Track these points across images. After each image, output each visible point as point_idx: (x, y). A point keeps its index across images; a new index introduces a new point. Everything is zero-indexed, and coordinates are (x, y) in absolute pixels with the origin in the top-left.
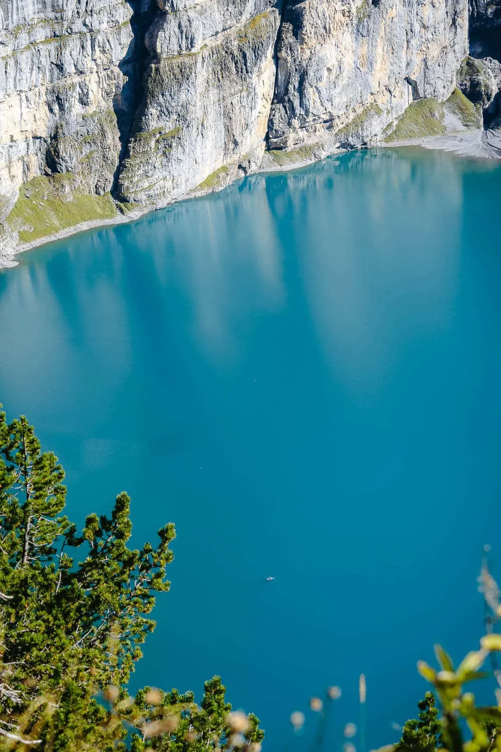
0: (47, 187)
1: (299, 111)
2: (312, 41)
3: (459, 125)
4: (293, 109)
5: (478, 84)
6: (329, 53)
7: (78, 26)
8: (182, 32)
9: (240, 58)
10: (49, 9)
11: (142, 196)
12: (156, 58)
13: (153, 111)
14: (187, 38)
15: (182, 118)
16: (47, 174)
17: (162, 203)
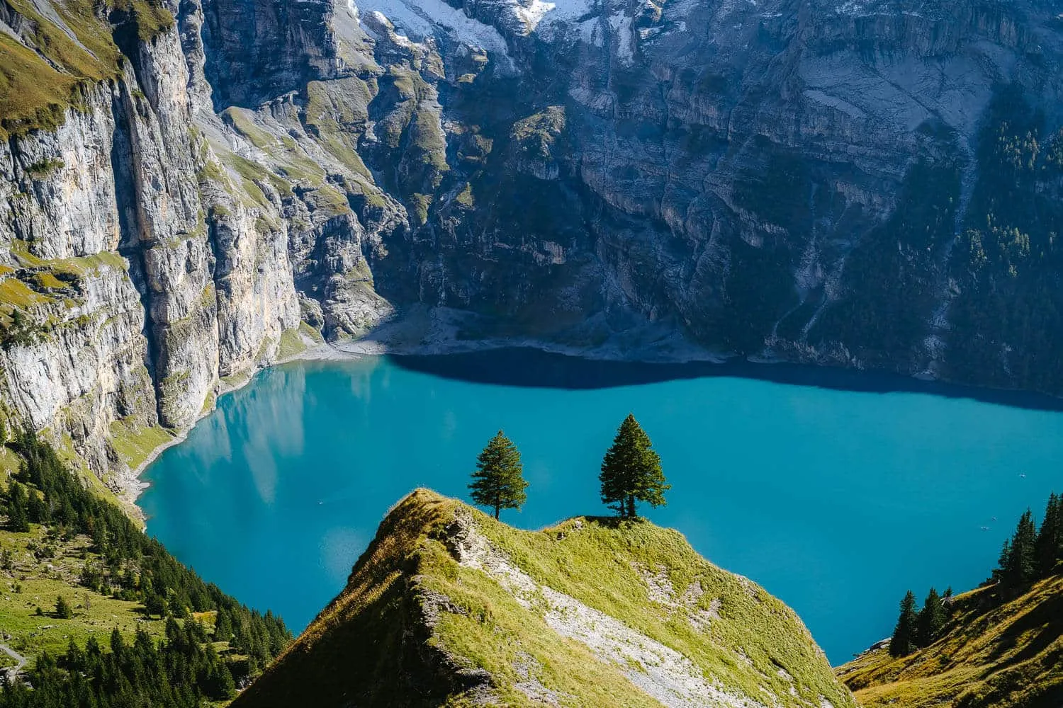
0: (123, 429)
1: (235, 348)
2: (236, 301)
3: (313, 343)
4: (231, 347)
5: (313, 315)
6: (244, 306)
7: (121, 310)
8: (179, 304)
9: (205, 317)
10: (102, 299)
11: (181, 421)
12: (165, 324)
13: (173, 361)
14: (183, 308)
15: (189, 363)
16: (119, 419)
17: (193, 425)
